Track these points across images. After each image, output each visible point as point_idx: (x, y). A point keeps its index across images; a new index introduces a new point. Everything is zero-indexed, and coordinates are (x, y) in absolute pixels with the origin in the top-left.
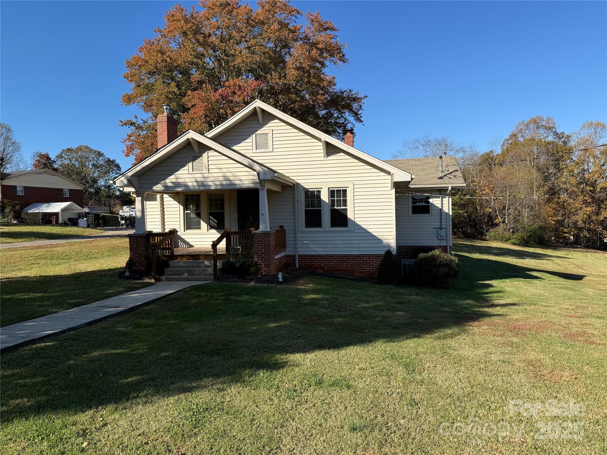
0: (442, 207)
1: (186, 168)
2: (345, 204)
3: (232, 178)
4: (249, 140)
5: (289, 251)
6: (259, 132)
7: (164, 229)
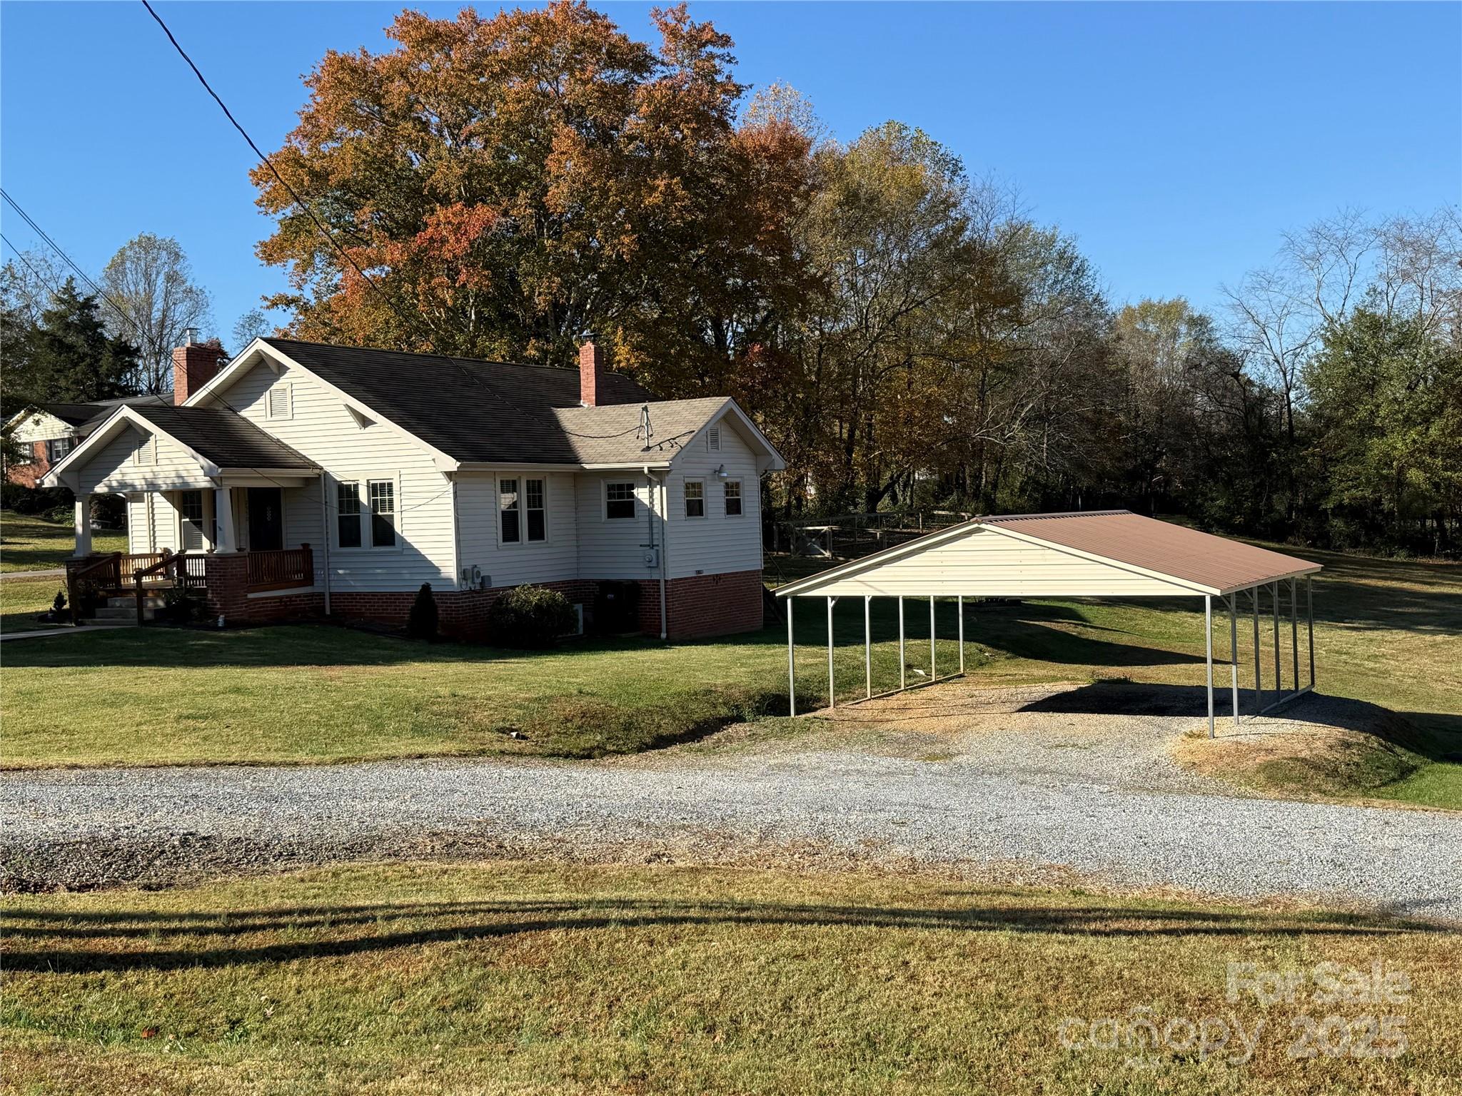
0: (651, 503)
1: (131, 458)
2: (391, 508)
3: (184, 474)
4: (261, 400)
5: (317, 588)
6: (275, 386)
7: (155, 549)
